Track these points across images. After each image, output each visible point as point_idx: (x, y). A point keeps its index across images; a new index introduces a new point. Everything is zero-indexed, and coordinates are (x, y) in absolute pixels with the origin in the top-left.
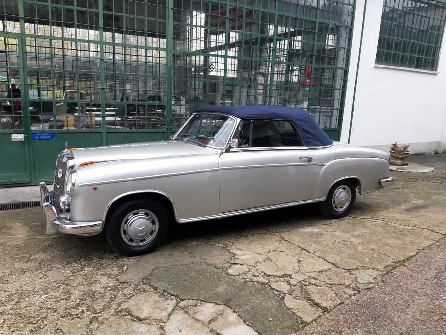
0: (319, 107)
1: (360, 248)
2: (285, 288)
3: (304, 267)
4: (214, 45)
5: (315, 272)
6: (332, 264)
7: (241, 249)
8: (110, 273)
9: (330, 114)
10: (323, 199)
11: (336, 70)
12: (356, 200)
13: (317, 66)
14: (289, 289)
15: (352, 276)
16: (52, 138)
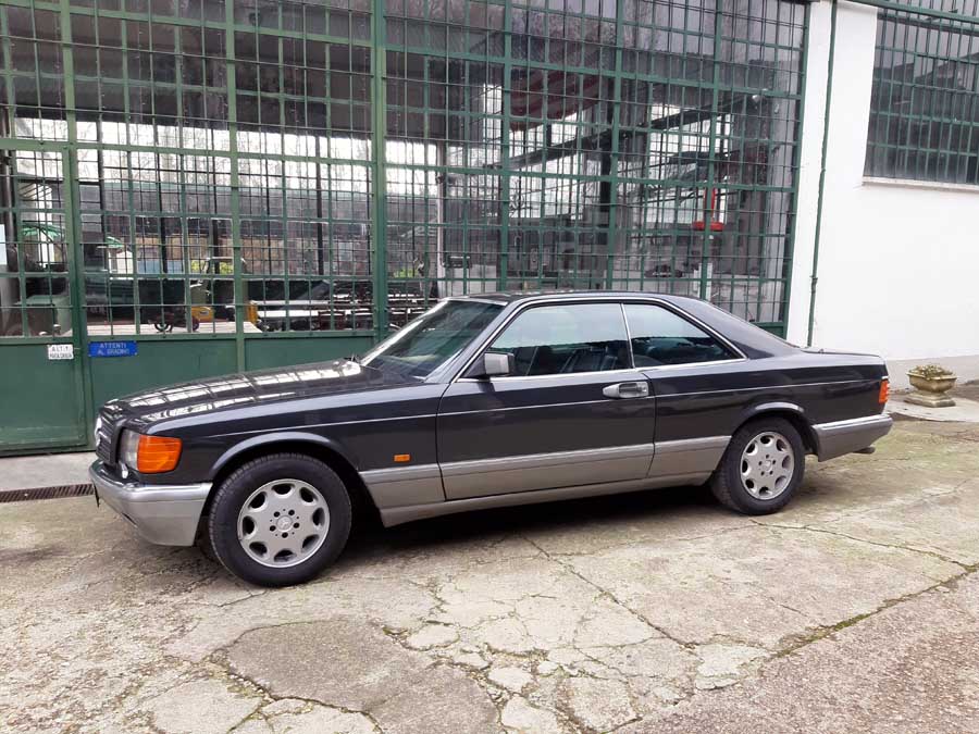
3: (587, 633)
4: (521, 153)
5: (606, 646)
11: (769, 192)
14: (528, 684)
15: (691, 658)
16: (131, 354)
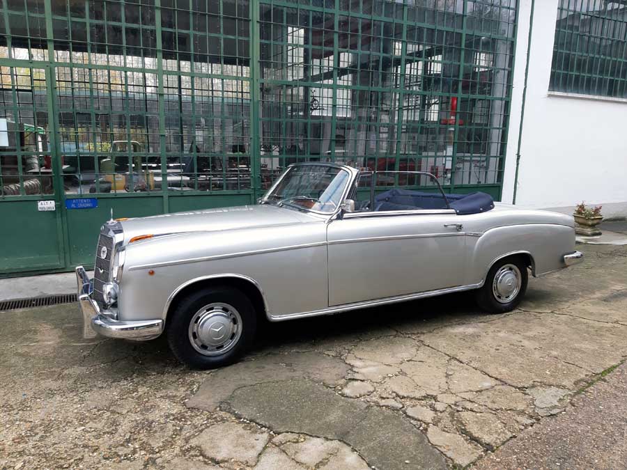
0: (469, 154)
1: (537, 355)
2: (428, 415)
3: (454, 383)
4: (318, 73)
5: (471, 391)
6: (496, 379)
7: (360, 359)
8: (174, 394)
9: (485, 164)
10: (479, 284)
11: (493, 100)
12: (528, 286)
13: (465, 96)
14: (434, 417)
15: (527, 397)
16: (94, 207)
